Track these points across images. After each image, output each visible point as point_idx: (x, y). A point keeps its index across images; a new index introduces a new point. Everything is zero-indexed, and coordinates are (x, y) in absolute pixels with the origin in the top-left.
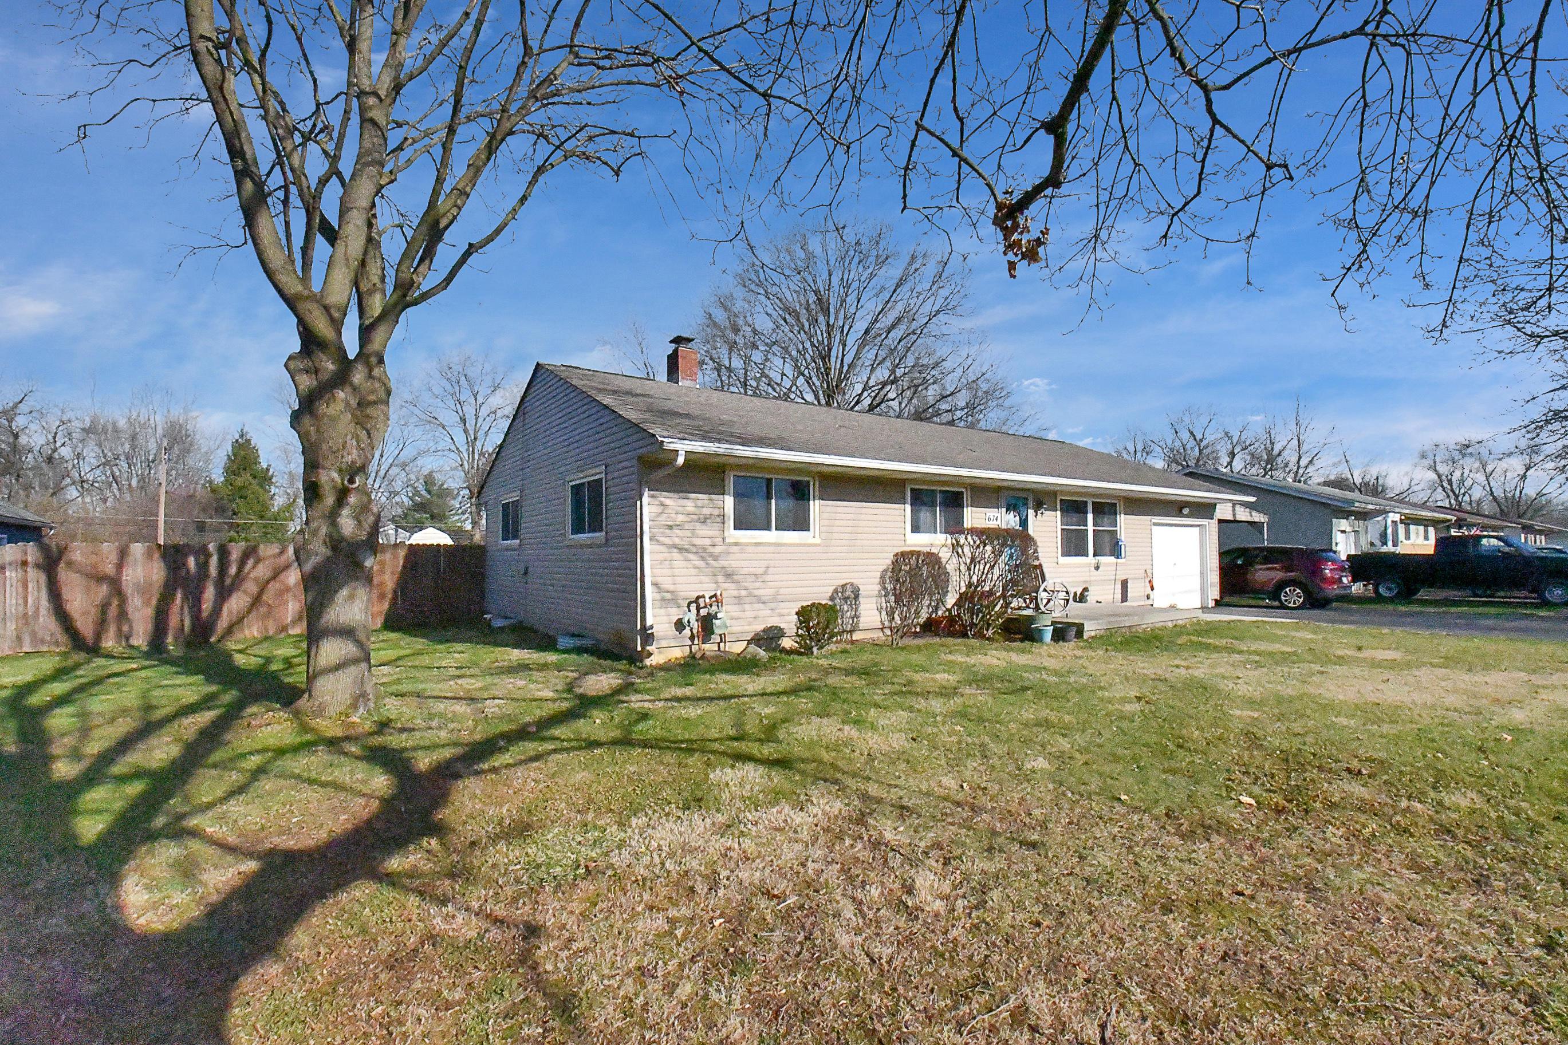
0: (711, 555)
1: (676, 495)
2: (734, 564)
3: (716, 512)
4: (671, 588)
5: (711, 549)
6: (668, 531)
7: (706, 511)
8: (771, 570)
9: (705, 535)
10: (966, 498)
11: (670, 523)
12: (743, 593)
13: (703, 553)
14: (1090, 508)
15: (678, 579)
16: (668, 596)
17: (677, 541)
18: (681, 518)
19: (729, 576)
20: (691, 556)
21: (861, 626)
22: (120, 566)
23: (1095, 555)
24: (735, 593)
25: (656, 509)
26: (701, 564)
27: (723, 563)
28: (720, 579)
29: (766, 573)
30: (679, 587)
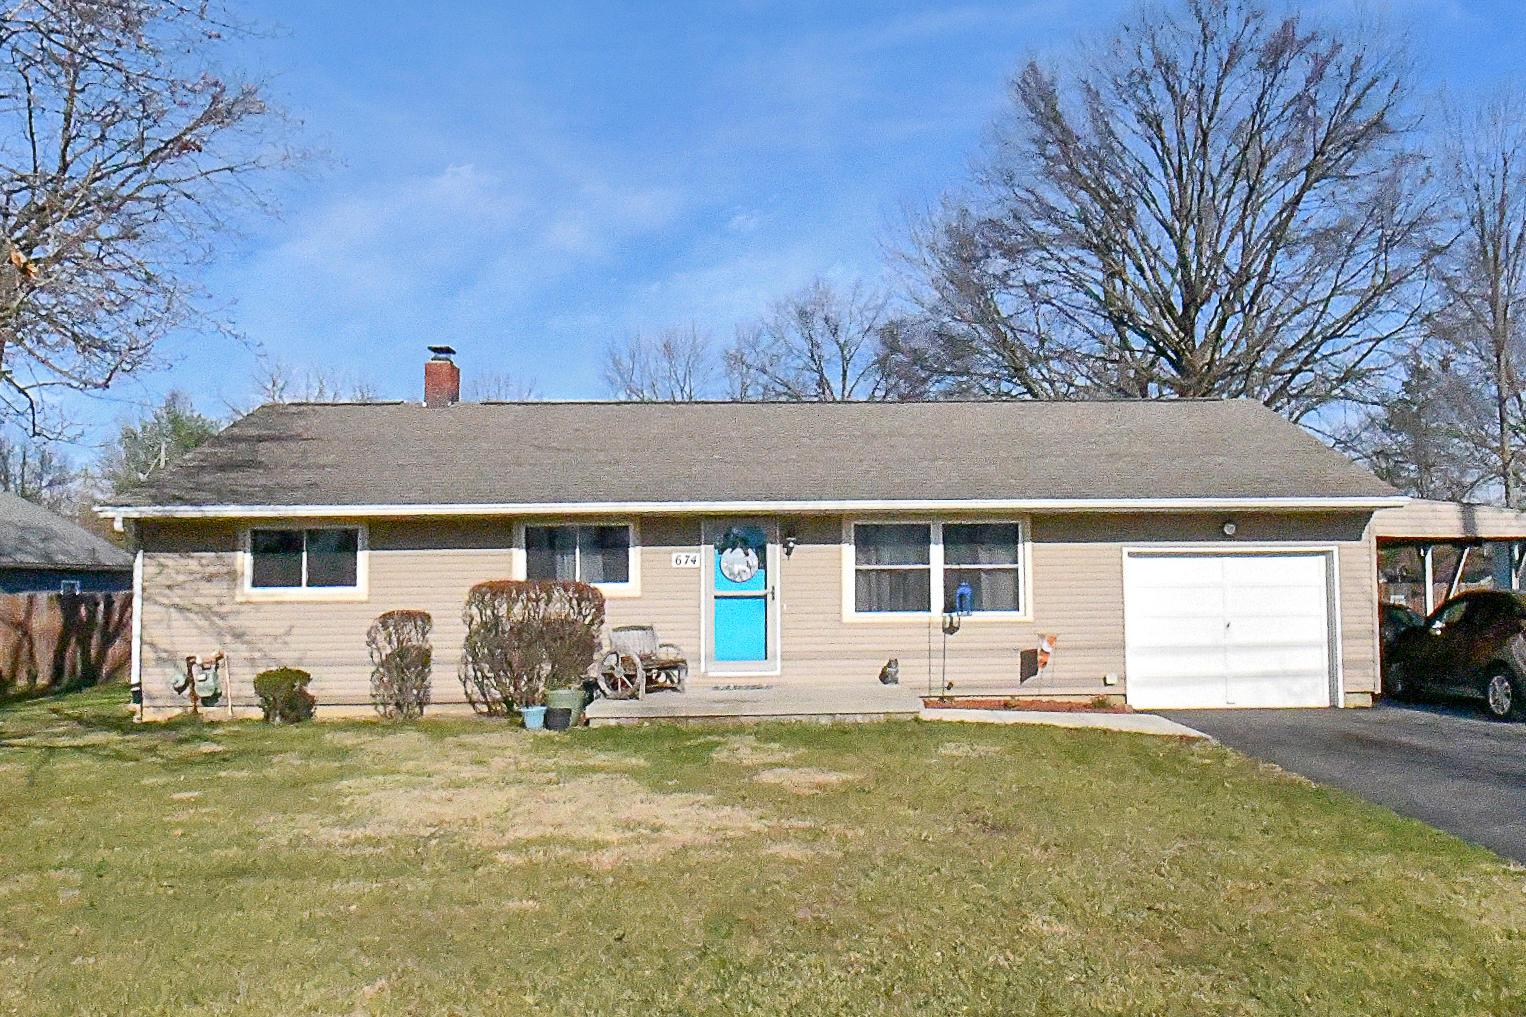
0: (217, 614)
1: (177, 555)
2: (247, 623)
3: (225, 570)
4: (168, 647)
5: (217, 609)
6: (167, 591)
7: (212, 569)
8: (295, 631)
9: (209, 593)
10: (633, 534)
11: (169, 583)
12: (257, 655)
13: (207, 612)
14: (936, 533)
15: (175, 639)
16: (164, 655)
17: (177, 600)
18: (181, 578)
19: (238, 636)
20: (192, 616)
21: (433, 698)
22: (29, 614)
23: (949, 608)
24: (247, 655)
25: (152, 570)
26: (204, 623)
27: (233, 622)
28: (228, 639)
29: (288, 633)
30: (178, 647)
